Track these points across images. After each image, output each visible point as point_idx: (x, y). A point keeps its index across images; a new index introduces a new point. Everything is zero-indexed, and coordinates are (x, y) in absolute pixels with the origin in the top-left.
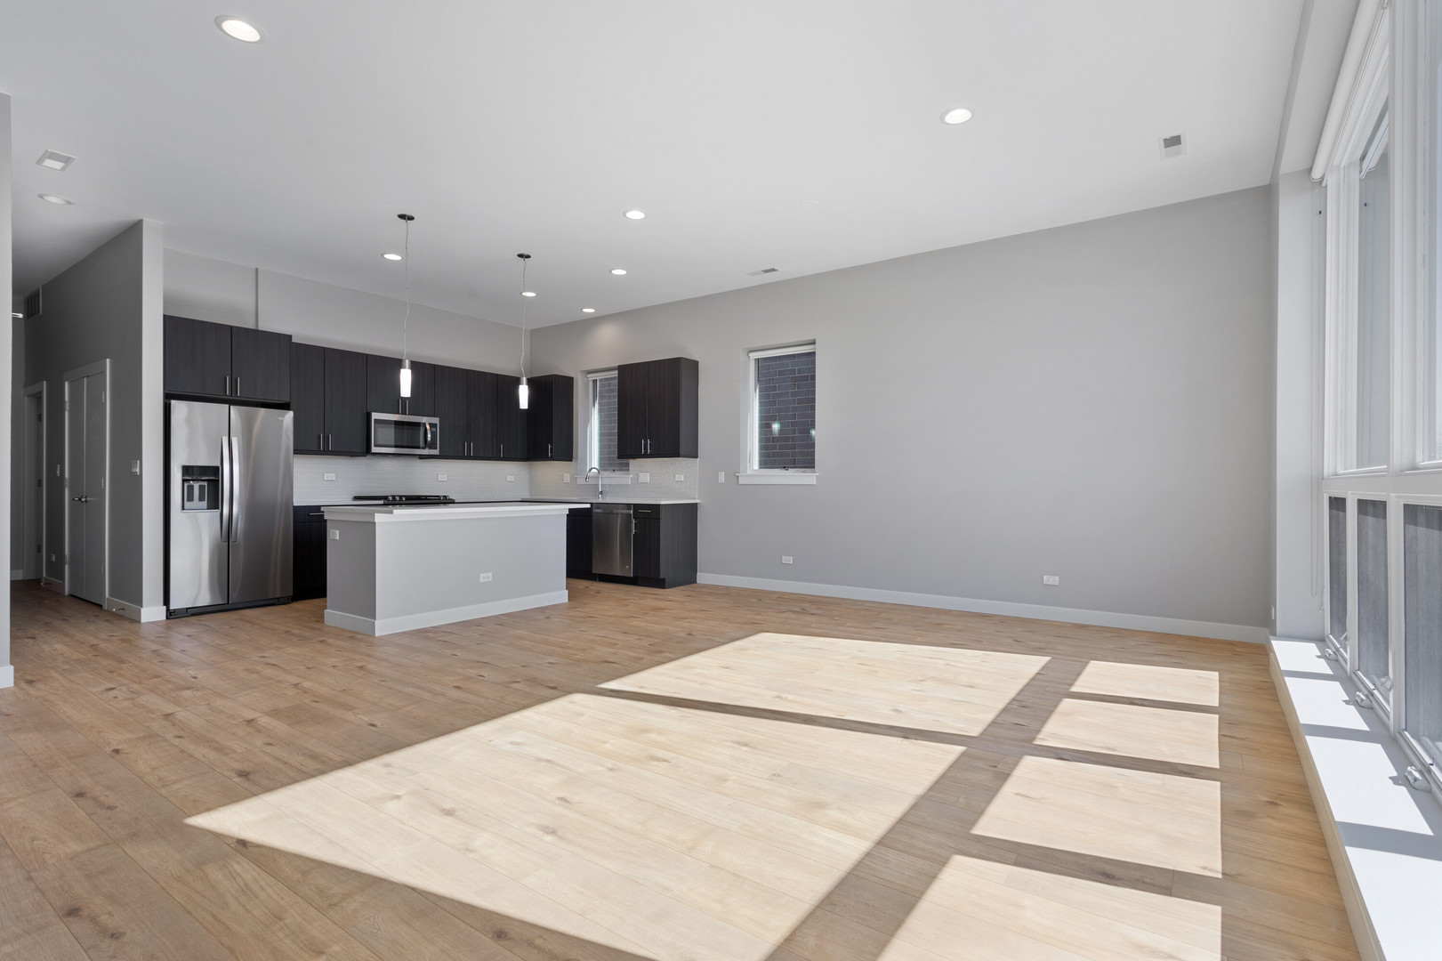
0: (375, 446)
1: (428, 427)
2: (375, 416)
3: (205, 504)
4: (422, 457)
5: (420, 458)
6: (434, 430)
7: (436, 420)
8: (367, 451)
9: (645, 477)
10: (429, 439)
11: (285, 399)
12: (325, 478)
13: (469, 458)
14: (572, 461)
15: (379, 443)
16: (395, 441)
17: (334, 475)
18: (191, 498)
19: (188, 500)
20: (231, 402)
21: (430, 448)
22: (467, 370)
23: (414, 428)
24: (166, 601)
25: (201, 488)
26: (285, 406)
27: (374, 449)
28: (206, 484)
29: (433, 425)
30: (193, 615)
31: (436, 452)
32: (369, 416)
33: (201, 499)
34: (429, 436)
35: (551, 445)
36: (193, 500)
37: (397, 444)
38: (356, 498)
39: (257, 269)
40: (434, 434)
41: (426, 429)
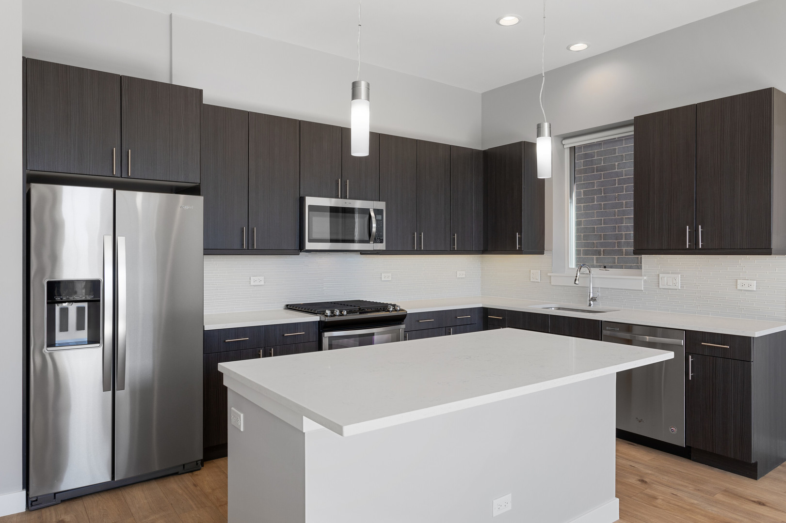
0: (310, 241)
1: (372, 214)
2: (310, 201)
3: (84, 335)
4: (363, 253)
5: (361, 254)
6: (379, 217)
7: (381, 205)
8: (301, 248)
9: (667, 280)
10: (374, 230)
11: (193, 179)
12: (252, 283)
13: (419, 252)
14: (543, 254)
15: (315, 236)
16: (331, 233)
17: (262, 278)
18: (64, 328)
19: (61, 330)
20: (116, 186)
21: (375, 242)
22: (417, 142)
23: (348, 215)
24: (26, 485)
25: (80, 311)
26: (194, 190)
27: (309, 246)
28: (85, 305)
29: (378, 212)
30: (63, 501)
31: (381, 246)
32: (302, 201)
33: (80, 327)
34: (374, 225)
35: (520, 233)
36: (67, 330)
37: (335, 237)
38: (289, 307)
39: (171, 15)
40: (379, 223)
41: (370, 216)
